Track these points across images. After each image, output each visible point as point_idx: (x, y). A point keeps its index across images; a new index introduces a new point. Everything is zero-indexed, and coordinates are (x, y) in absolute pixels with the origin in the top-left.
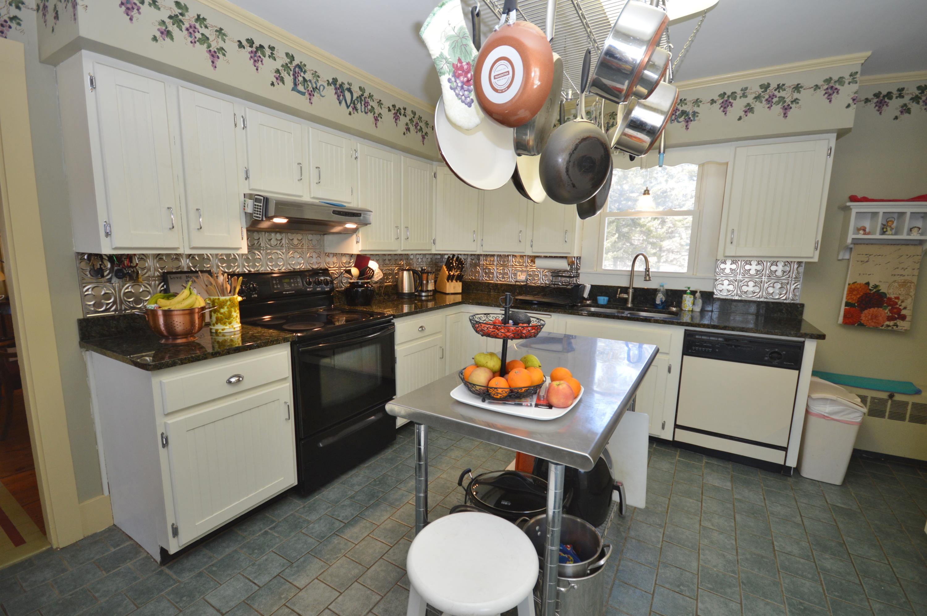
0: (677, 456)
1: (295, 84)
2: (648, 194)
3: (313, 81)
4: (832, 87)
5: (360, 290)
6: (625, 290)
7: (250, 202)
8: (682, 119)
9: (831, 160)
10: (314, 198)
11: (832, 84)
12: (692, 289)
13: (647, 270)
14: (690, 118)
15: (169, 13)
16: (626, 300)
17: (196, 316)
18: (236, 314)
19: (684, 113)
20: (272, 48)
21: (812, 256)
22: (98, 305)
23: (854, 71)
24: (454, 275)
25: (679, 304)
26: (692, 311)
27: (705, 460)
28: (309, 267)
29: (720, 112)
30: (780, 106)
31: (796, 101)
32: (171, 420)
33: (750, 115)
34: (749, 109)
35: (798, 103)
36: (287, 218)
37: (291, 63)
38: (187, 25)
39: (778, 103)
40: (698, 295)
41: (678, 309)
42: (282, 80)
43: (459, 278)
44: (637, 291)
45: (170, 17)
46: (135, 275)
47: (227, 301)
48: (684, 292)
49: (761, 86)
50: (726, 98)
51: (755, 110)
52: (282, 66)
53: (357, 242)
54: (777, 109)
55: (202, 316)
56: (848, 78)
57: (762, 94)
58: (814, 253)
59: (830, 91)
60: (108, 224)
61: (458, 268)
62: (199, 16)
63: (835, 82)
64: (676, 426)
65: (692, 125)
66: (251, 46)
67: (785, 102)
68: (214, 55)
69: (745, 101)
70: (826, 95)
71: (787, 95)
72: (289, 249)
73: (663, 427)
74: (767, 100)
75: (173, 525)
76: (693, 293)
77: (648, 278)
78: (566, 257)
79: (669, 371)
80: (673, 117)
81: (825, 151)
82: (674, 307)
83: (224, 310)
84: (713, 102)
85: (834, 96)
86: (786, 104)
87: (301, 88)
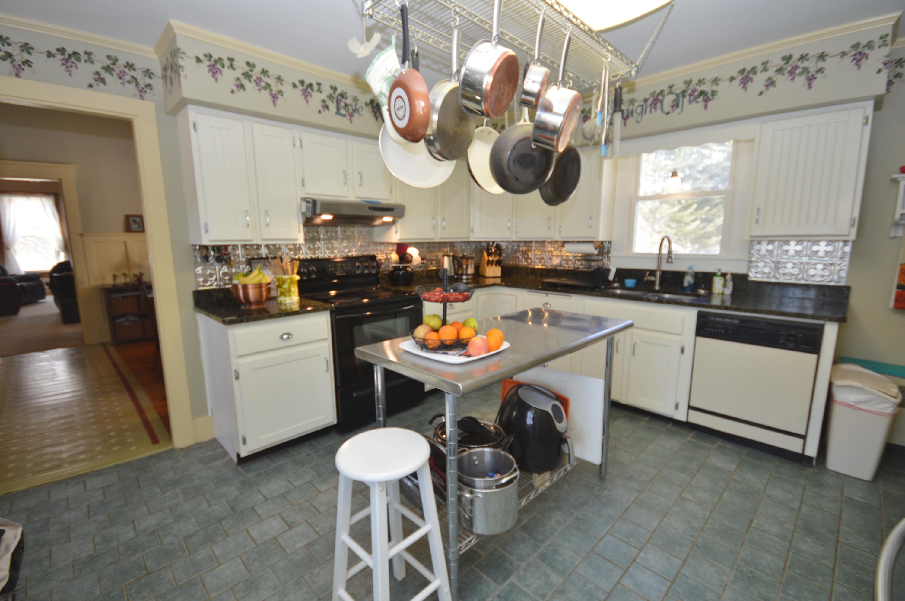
0: (690, 437)
1: (338, 109)
2: (676, 175)
3: (353, 104)
4: (860, 53)
5: (401, 272)
6: (652, 273)
7: (304, 204)
8: (701, 99)
9: (868, 129)
10: (357, 197)
11: (860, 49)
12: (723, 271)
13: (670, 252)
14: (708, 98)
15: (242, 71)
16: (653, 283)
17: (264, 289)
18: (295, 290)
19: (702, 93)
20: (319, 84)
21: (846, 233)
22: (205, 281)
23: (884, 33)
24: (493, 261)
25: (709, 287)
26: (723, 294)
27: (720, 442)
28: (360, 254)
29: (740, 89)
30: (804, 76)
31: (821, 70)
32: (241, 361)
33: (771, 89)
34: (770, 83)
35: (823, 72)
36: (331, 214)
37: (334, 93)
38: (255, 78)
39: (801, 74)
40: (729, 277)
41: (707, 291)
42: (327, 107)
43: (498, 263)
44: (664, 274)
45: (243, 74)
46: (228, 261)
47: (287, 279)
48: (714, 274)
49: (783, 58)
50: (745, 74)
51: (777, 83)
52: (328, 96)
53: (396, 232)
54: (801, 80)
55: (269, 290)
56: (877, 42)
57: (785, 66)
58: (850, 231)
59: (858, 57)
60: (206, 225)
61: (495, 254)
62: (263, 70)
63: (864, 47)
64: (690, 407)
65: (710, 104)
66: (303, 85)
67: (809, 72)
68: (274, 97)
69: (766, 75)
70: (854, 62)
71: (812, 65)
72: (343, 239)
73: (677, 407)
74: (789, 72)
75: (243, 436)
76: (724, 275)
77: (670, 260)
78: (592, 242)
79: (683, 351)
80: (692, 98)
81: (860, 120)
82: (703, 289)
83: (286, 286)
84: (732, 79)
85: (863, 62)
86: (810, 75)
87: (343, 111)
